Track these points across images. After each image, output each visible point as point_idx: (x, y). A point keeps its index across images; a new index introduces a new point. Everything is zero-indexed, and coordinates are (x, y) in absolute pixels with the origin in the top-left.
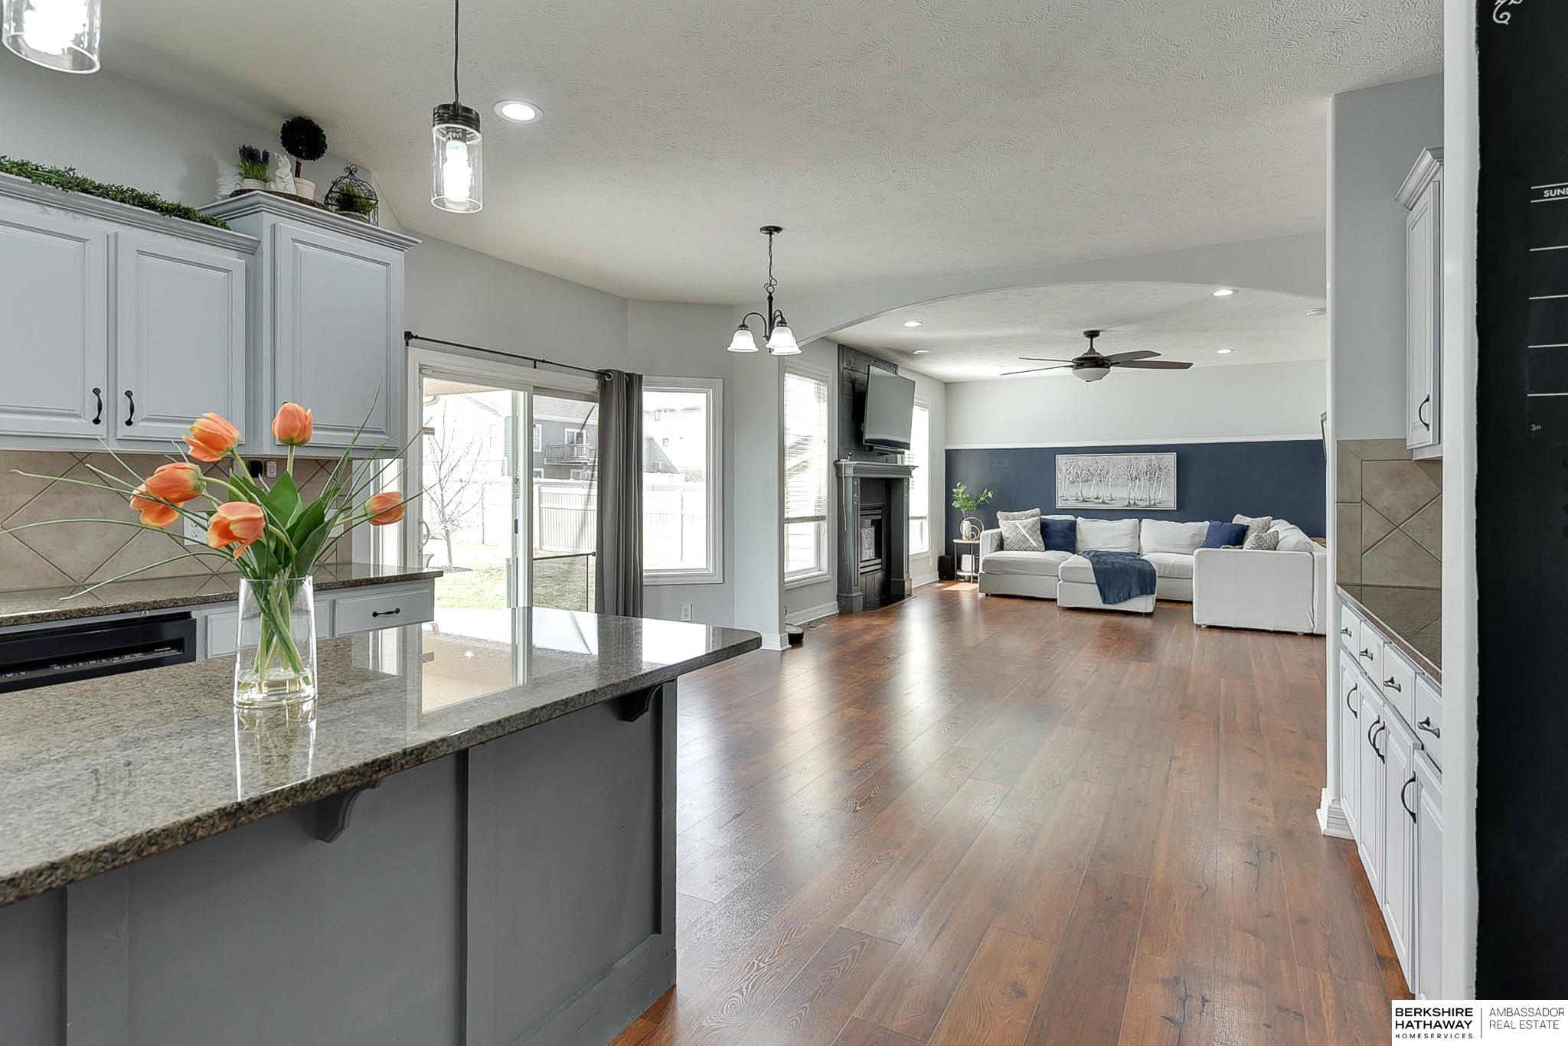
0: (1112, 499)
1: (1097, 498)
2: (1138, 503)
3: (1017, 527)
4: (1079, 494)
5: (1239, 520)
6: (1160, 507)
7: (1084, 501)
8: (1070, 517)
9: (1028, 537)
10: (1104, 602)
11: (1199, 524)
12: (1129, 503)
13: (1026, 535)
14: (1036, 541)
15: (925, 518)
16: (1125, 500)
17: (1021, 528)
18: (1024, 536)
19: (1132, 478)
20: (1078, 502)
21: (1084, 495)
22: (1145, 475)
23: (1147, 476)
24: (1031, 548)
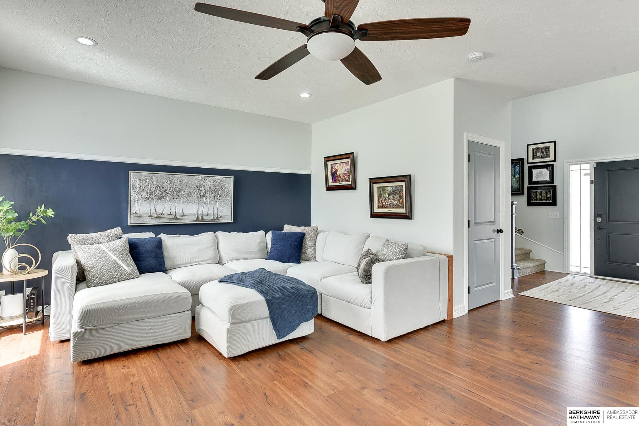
0: (184, 215)
1: (170, 215)
2: (205, 218)
3: (104, 251)
4: (153, 211)
6: (222, 221)
7: (158, 217)
8: (151, 235)
9: (120, 262)
10: (279, 336)
12: (198, 218)
13: (117, 260)
14: (129, 265)
16: (194, 215)
17: (110, 253)
18: (115, 262)
19: (201, 195)
20: (151, 218)
21: (158, 211)
22: (211, 193)
23: (212, 194)
24: (124, 277)
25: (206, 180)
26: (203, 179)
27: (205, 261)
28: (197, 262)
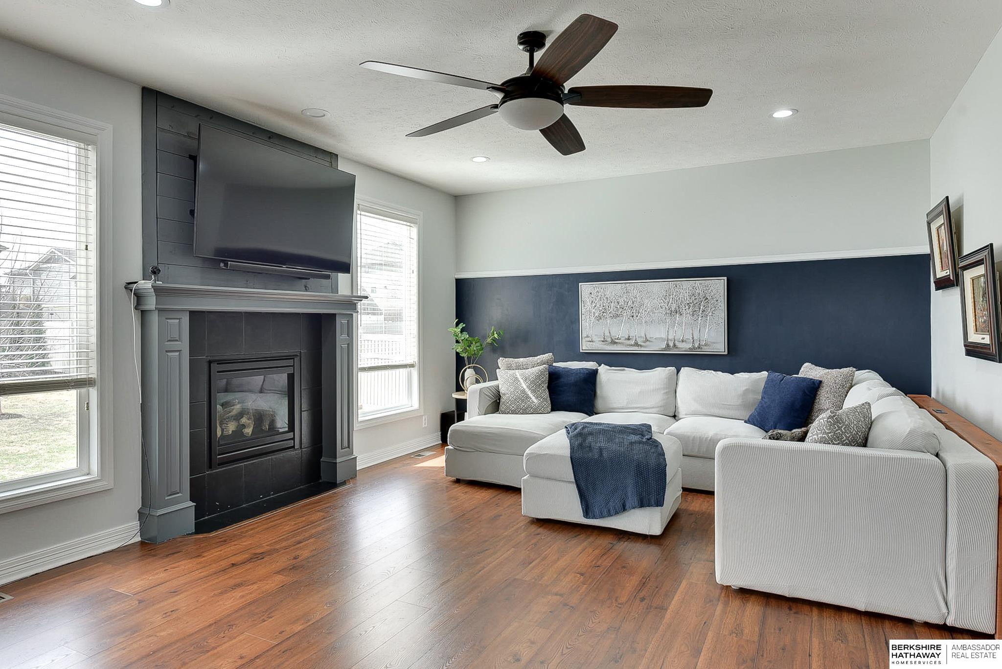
0: (647, 340)
1: (629, 339)
2: (678, 345)
3: (517, 378)
4: (607, 334)
5: (809, 371)
6: (707, 350)
7: (613, 342)
8: (590, 365)
9: (529, 393)
10: (587, 514)
11: (755, 375)
12: (668, 345)
13: (527, 390)
14: (539, 397)
15: (412, 366)
16: (662, 339)
17: (522, 381)
18: (523, 391)
19: (671, 311)
20: (605, 344)
21: (613, 334)
22: (687, 307)
23: (689, 308)
24: (531, 410)
25: (678, 286)
26: (675, 286)
27: (647, 408)
28: (636, 408)
